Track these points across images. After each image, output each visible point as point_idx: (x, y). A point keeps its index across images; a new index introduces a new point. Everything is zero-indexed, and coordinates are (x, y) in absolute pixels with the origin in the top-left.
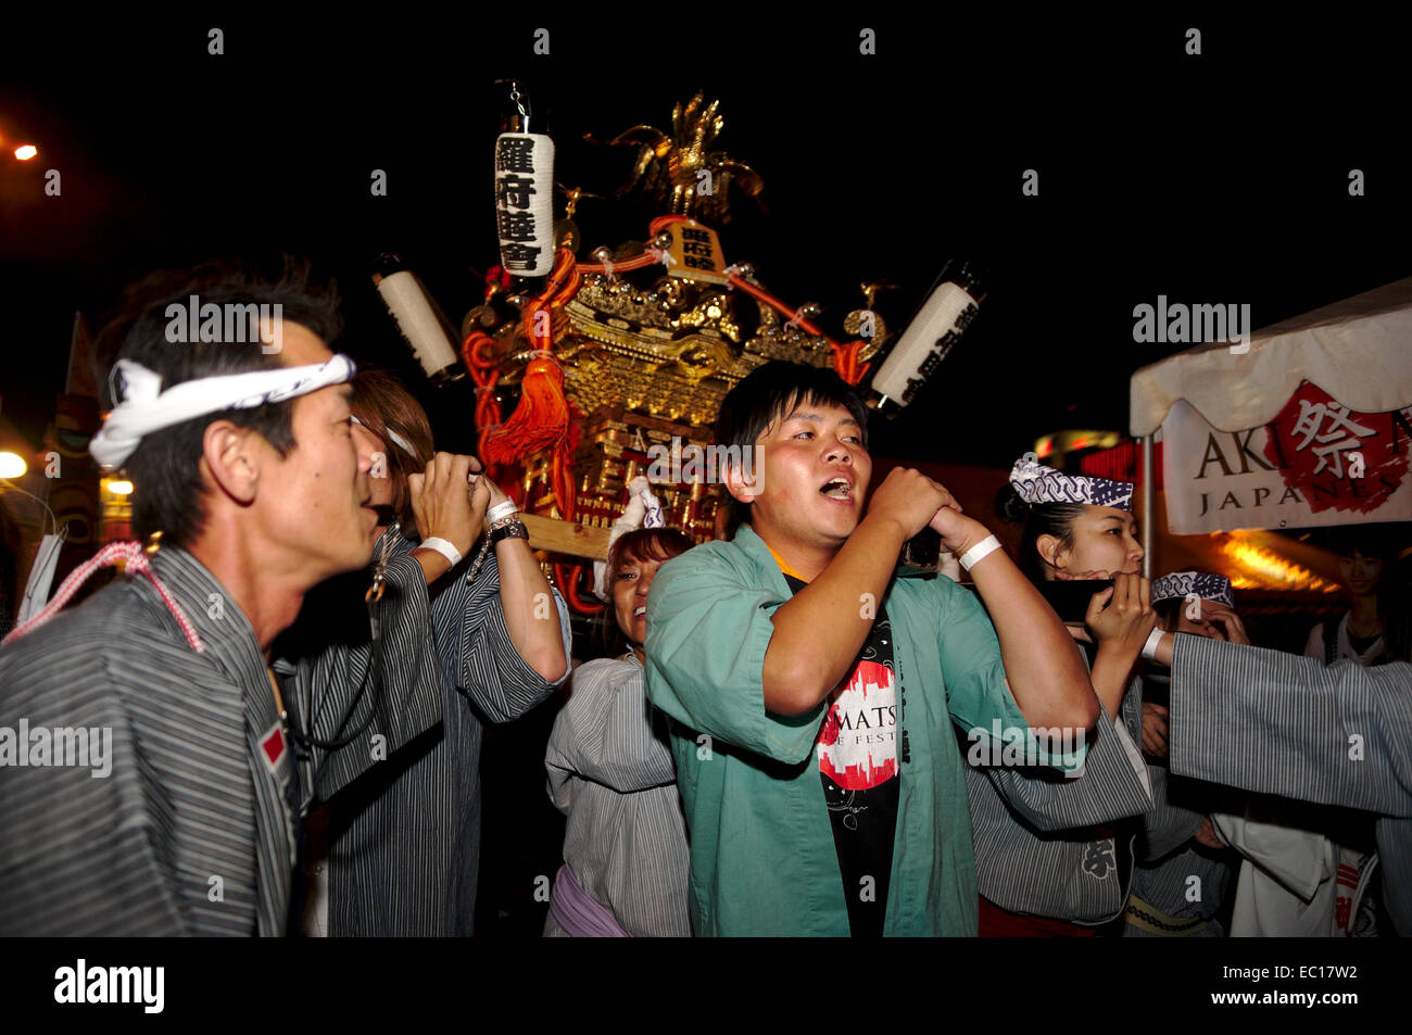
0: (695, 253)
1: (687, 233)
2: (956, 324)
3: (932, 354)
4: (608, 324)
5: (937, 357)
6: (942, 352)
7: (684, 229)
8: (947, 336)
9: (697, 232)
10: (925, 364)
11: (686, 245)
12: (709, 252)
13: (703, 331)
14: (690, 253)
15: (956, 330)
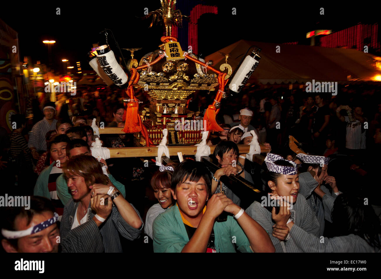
0: (173, 52)
1: (170, 45)
2: (252, 69)
3: (245, 78)
4: (150, 85)
5: (247, 79)
6: (248, 77)
7: (169, 44)
8: (249, 73)
9: (173, 44)
10: (244, 81)
11: (171, 50)
12: (178, 50)
13: (178, 81)
14: (172, 52)
15: (252, 71)
